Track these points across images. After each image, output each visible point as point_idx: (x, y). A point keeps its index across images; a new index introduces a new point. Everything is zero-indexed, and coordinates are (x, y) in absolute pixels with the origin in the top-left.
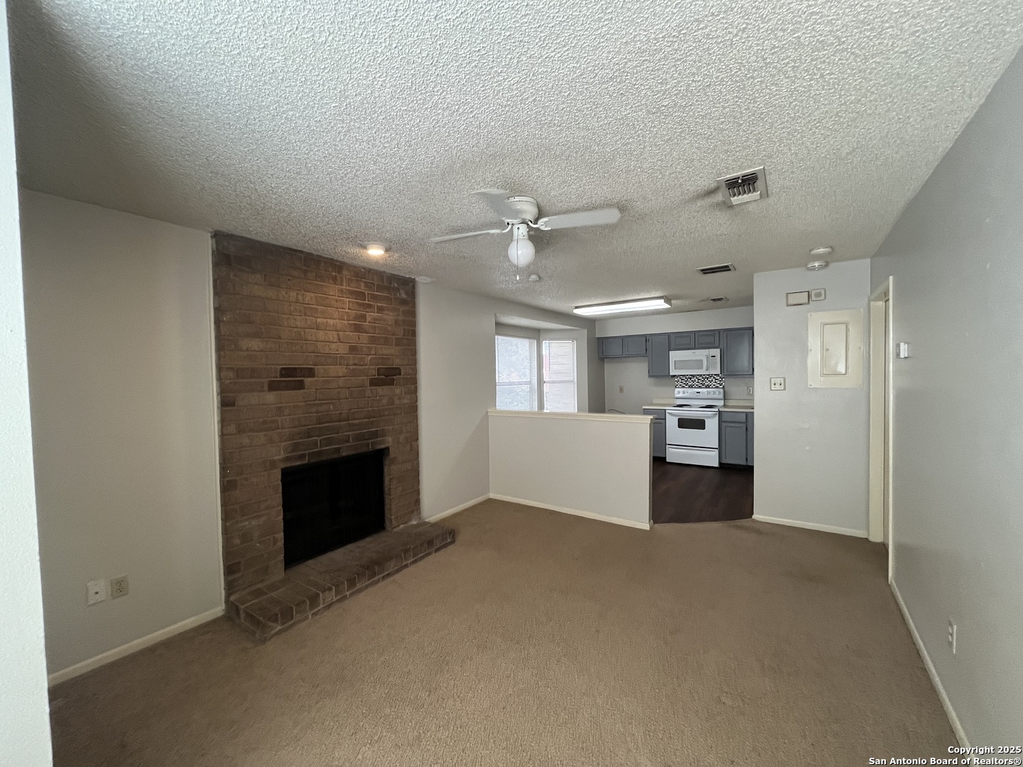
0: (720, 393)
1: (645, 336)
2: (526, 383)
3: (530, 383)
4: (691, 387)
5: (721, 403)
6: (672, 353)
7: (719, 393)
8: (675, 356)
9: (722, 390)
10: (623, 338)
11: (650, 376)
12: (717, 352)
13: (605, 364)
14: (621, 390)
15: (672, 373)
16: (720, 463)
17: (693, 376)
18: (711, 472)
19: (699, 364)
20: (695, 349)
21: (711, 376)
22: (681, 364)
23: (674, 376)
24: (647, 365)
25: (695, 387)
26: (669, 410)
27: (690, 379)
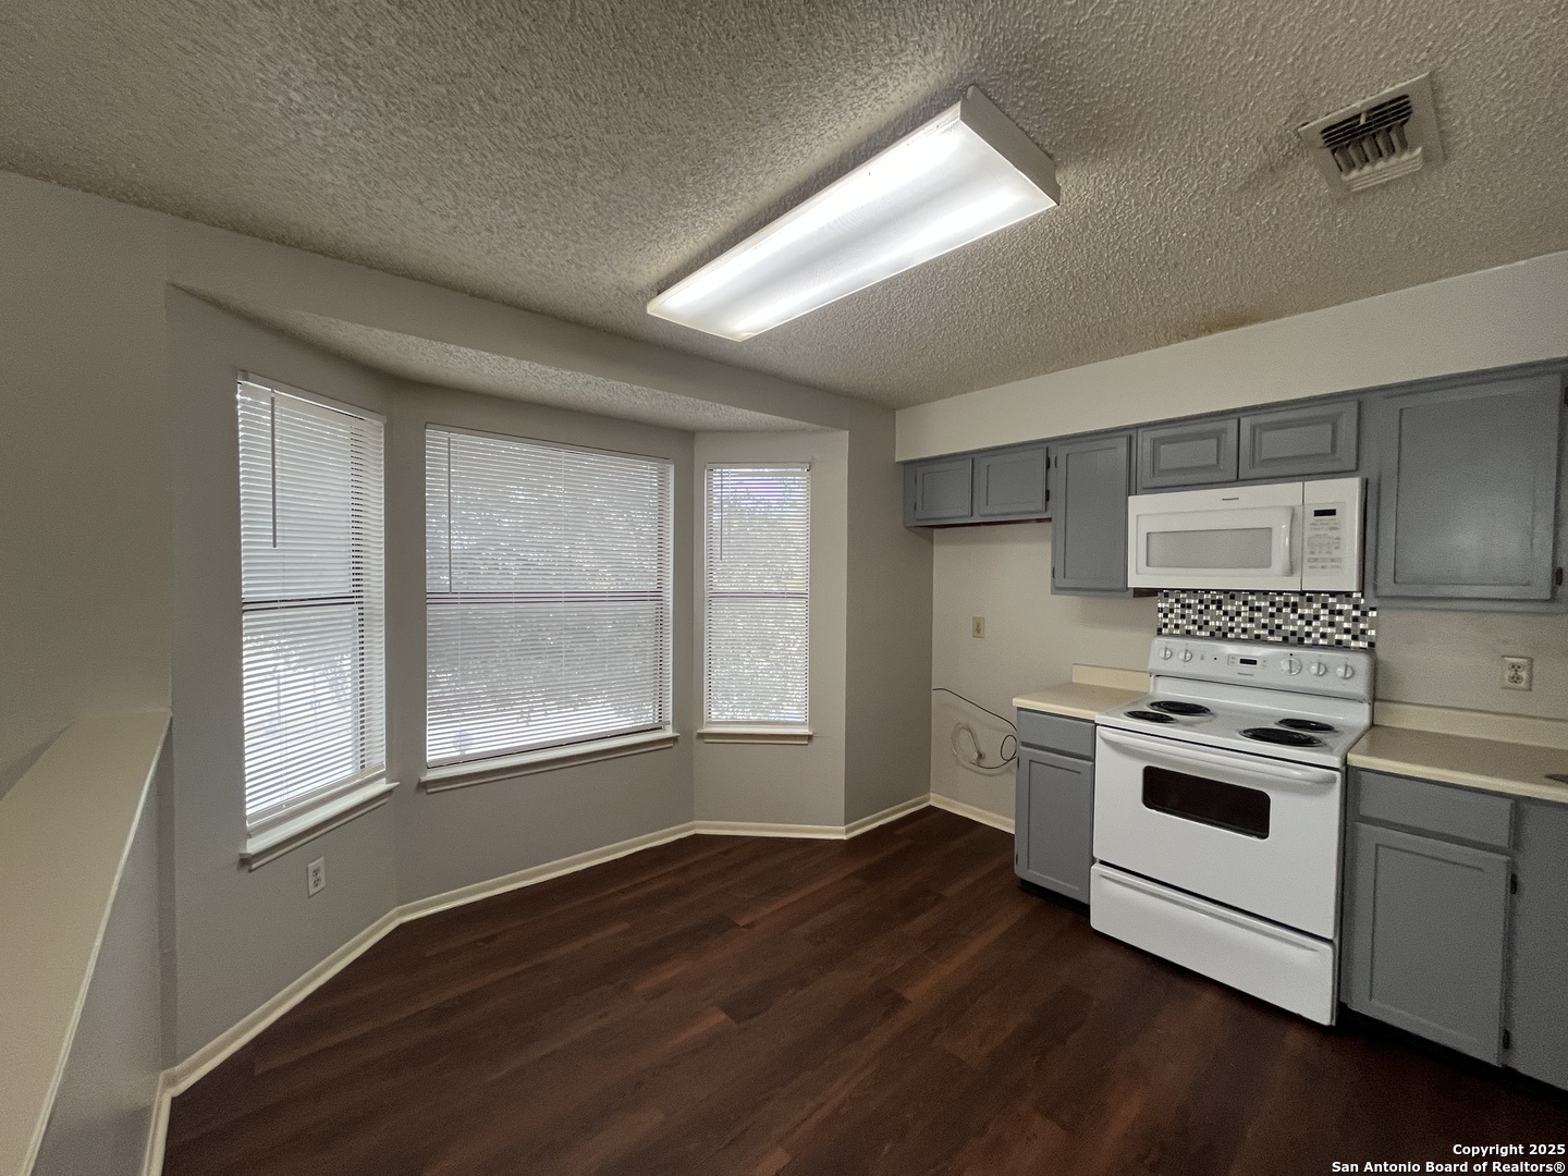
0: (1351, 673)
1: (1045, 445)
2: (639, 596)
3: (656, 596)
4: (1221, 635)
5: (1358, 716)
6: (1137, 504)
7: (1347, 672)
8: (1147, 513)
9: (1361, 663)
10: (972, 456)
11: (1057, 590)
12: (1345, 493)
13: (936, 548)
14: (978, 629)
15: (1134, 582)
16: (1341, 1009)
17: (1232, 595)
18: (1294, 1039)
19: (1253, 545)
20: (1238, 481)
21: (1308, 596)
22: (1181, 545)
23: (1152, 593)
24: (1047, 548)
25: (1237, 640)
26: (1113, 725)
27: (1219, 604)
